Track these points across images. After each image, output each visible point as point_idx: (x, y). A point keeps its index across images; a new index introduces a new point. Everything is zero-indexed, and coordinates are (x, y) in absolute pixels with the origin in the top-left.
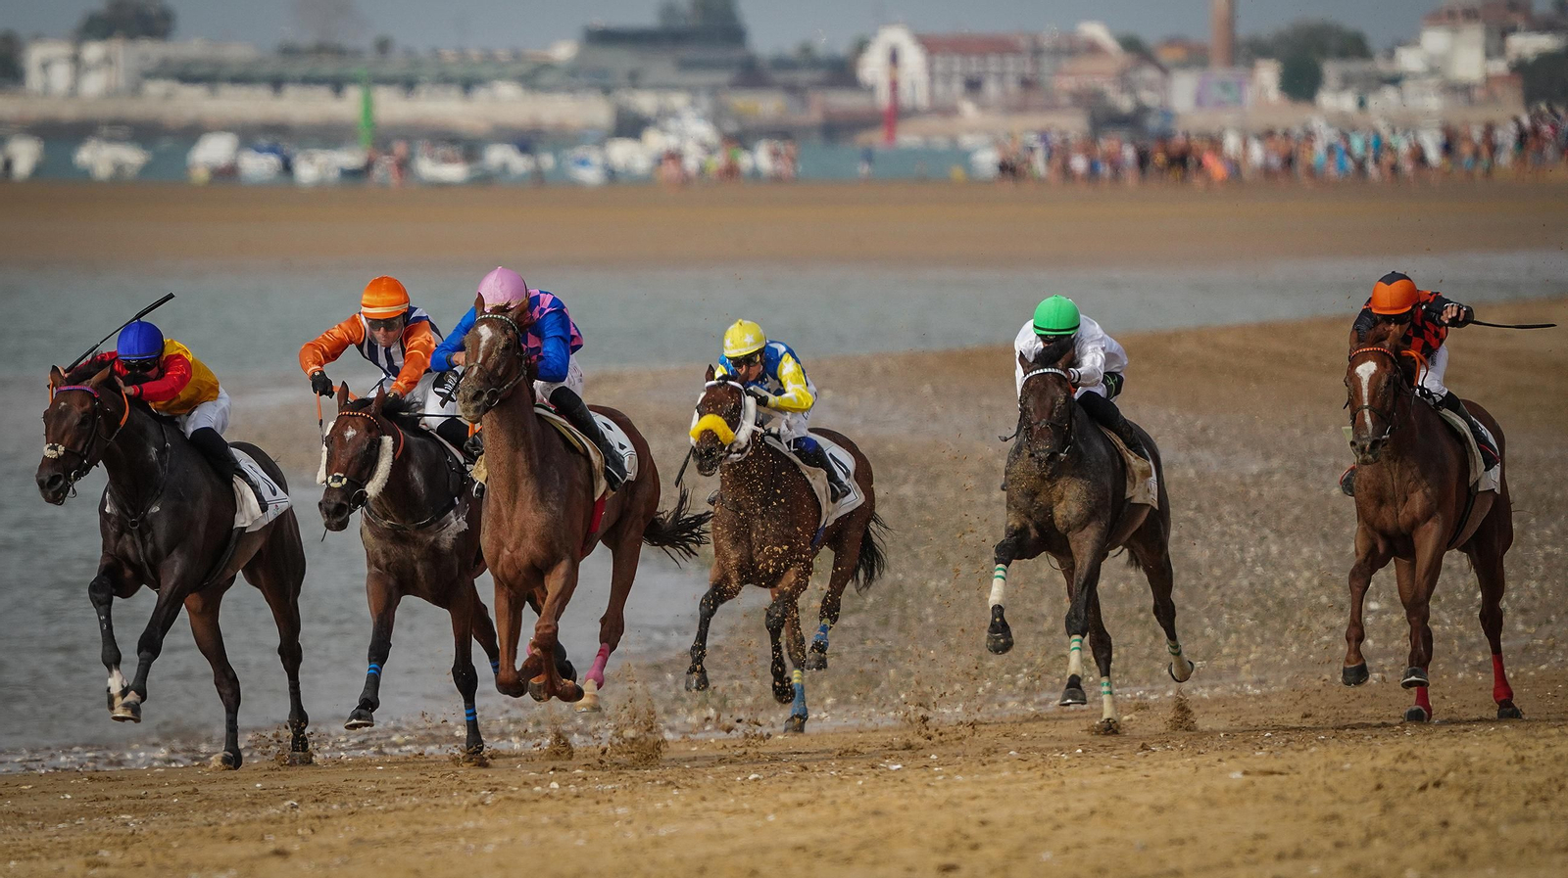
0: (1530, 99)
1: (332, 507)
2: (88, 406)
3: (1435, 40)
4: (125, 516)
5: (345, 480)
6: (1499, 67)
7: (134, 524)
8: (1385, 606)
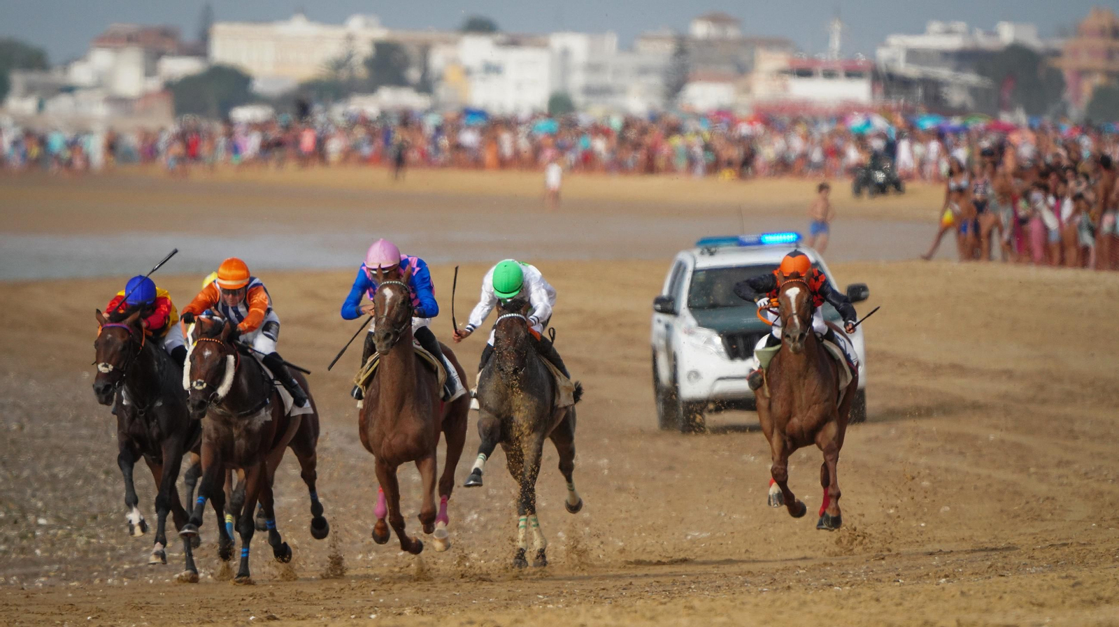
0: (180, 109)
1: (197, 403)
2: (126, 338)
3: (101, 59)
4: (136, 407)
5: (205, 385)
6: (154, 84)
7: (141, 413)
8: (52, 522)
